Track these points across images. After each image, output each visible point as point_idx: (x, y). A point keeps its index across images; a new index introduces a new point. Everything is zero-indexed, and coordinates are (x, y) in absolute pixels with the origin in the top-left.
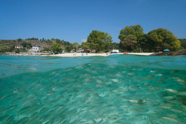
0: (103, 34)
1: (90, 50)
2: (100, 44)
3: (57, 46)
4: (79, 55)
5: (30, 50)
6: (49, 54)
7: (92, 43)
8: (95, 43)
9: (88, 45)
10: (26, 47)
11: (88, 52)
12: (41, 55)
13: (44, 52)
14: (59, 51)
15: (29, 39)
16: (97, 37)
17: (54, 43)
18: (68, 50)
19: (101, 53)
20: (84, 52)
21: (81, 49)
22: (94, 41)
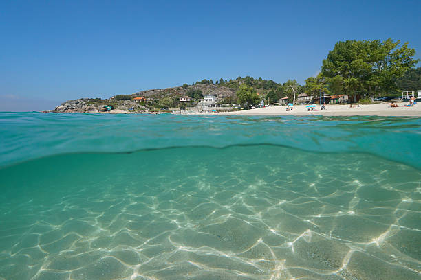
0: (374, 46)
1: (333, 97)
2: (366, 76)
3: (249, 93)
4: (300, 110)
5: (200, 103)
6: (233, 110)
7: (338, 76)
8: (346, 76)
9: (325, 83)
10: (193, 98)
11: (327, 101)
12: (219, 111)
13: (224, 106)
14: (251, 103)
15: (198, 83)
16: (353, 59)
17: (243, 85)
18: (273, 100)
19: (370, 103)
20: (312, 103)
21: (304, 95)
22: (343, 72)
